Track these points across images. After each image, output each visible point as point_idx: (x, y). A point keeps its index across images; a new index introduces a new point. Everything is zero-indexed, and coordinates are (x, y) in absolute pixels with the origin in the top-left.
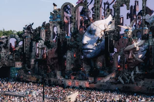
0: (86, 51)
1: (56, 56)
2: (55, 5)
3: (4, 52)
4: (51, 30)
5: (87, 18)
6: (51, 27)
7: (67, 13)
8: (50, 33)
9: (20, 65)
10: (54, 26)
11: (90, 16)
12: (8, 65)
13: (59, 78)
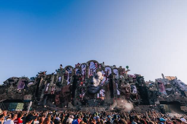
0: (93, 88)
1: (69, 91)
2: (61, 65)
3: (12, 89)
4: (57, 78)
5: (80, 75)
6: (57, 76)
7: (68, 71)
8: (56, 80)
9: (31, 97)
10: (59, 76)
11: (82, 74)
12: (15, 98)
13: (72, 107)
